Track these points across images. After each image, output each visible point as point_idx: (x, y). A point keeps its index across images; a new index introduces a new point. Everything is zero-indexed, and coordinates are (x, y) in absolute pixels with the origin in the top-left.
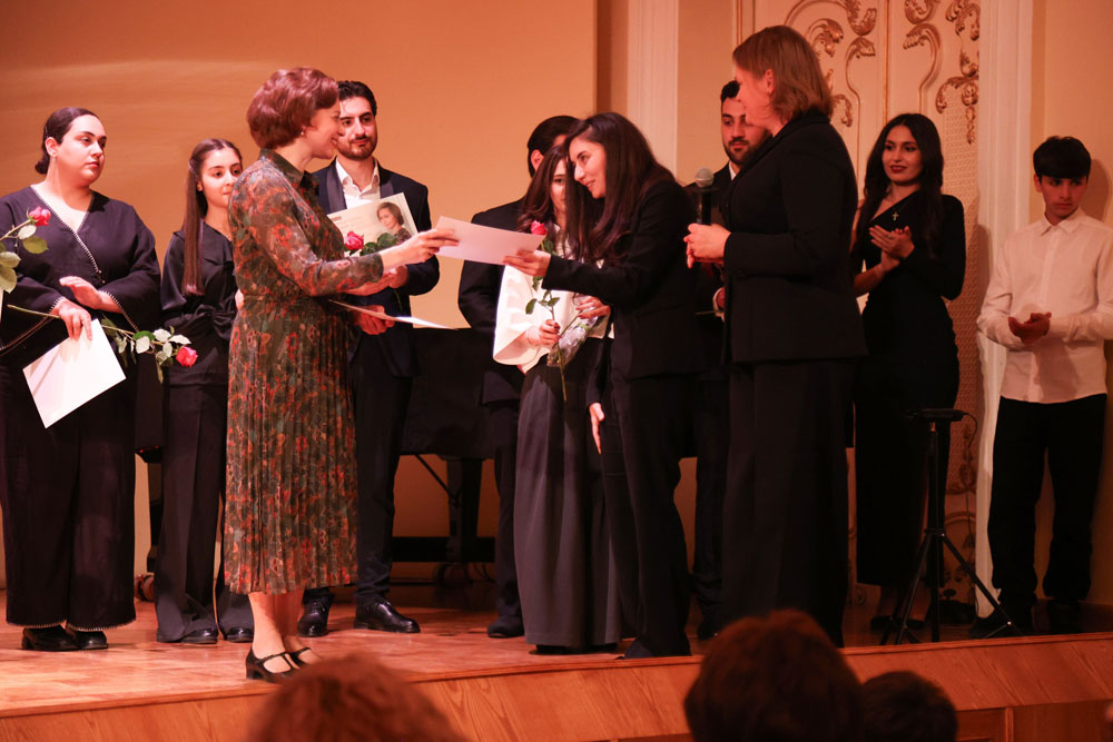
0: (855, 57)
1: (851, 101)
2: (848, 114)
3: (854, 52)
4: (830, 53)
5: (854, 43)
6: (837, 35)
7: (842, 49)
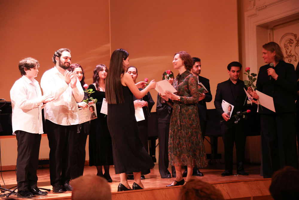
0: (297, 47)
1: (296, 56)
2: (296, 59)
3: (296, 46)
4: (291, 46)
5: (296, 43)
6: (292, 42)
7: (293, 45)
